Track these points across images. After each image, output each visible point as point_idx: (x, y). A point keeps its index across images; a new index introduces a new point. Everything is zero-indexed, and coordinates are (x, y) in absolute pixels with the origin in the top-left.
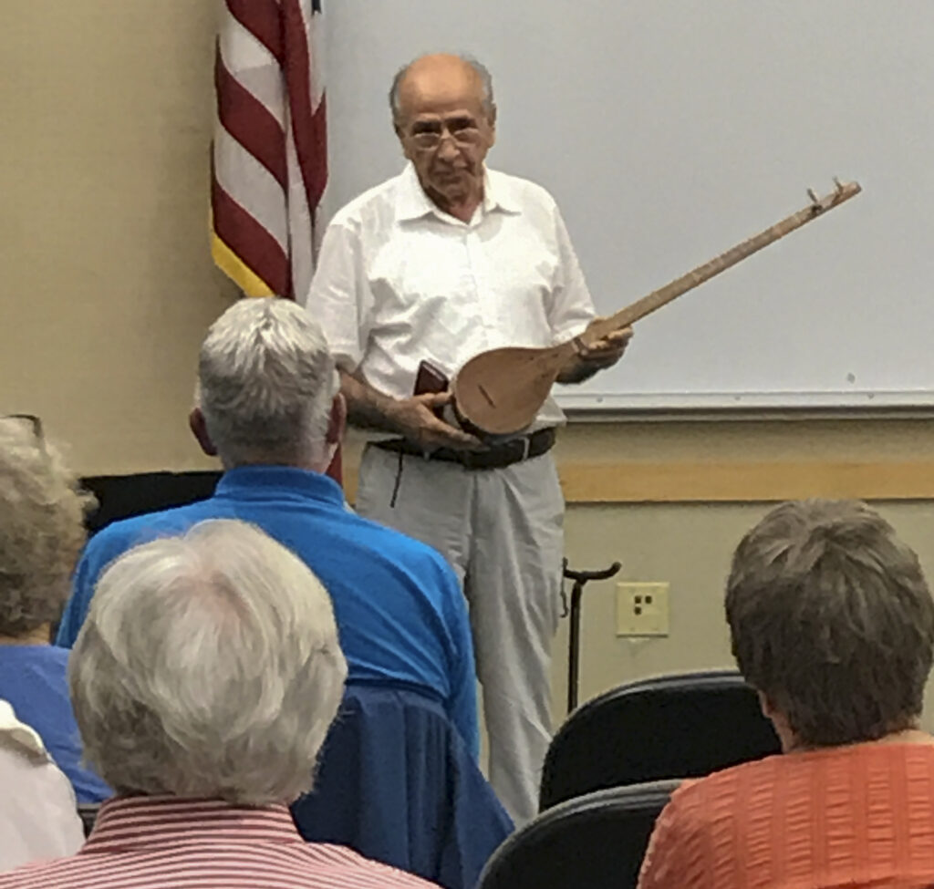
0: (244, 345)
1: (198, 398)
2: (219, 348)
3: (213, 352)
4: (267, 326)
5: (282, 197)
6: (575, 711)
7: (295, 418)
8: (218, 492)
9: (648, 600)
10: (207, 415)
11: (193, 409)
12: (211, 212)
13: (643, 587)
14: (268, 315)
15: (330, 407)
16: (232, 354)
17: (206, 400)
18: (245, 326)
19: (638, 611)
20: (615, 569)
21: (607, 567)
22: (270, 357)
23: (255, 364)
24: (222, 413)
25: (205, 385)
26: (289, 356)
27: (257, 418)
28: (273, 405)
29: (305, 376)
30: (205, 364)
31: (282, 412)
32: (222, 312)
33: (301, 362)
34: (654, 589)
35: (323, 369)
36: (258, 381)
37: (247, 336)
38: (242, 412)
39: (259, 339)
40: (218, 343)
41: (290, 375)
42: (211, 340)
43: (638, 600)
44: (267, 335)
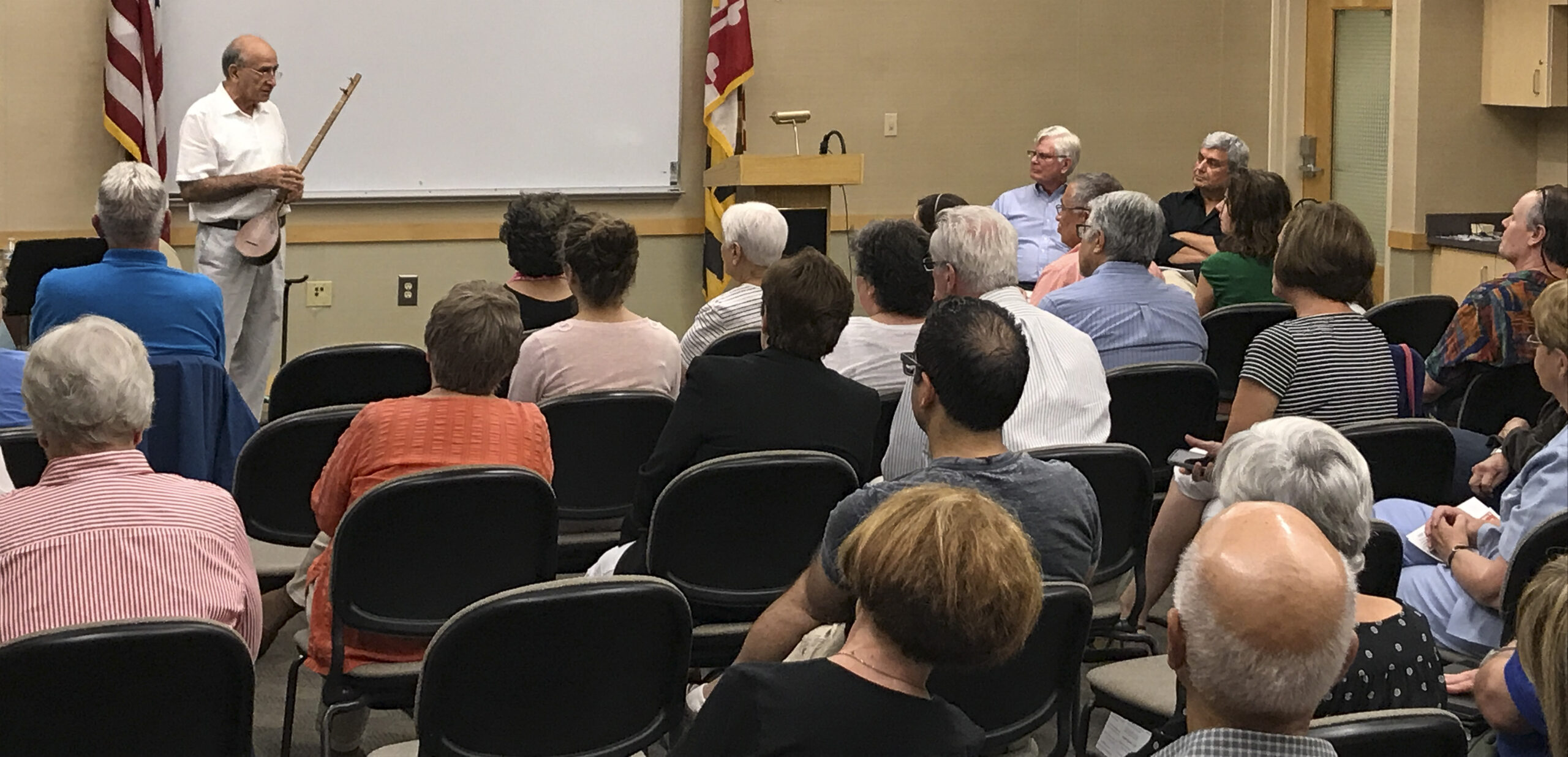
0: (123, 186)
1: (97, 209)
2: (110, 186)
3: (106, 188)
4: (135, 176)
5: (140, 98)
6: (284, 366)
7: (148, 221)
8: (104, 260)
9: (322, 289)
10: (102, 218)
11: (93, 215)
12: (104, 105)
13: (319, 283)
14: (135, 171)
15: (164, 216)
16: (117, 189)
17: (100, 210)
18: (124, 176)
19: (317, 295)
20: (306, 278)
21: (302, 277)
22: (137, 192)
23: (129, 195)
24: (111, 218)
25: (102, 203)
26: (146, 191)
27: (129, 221)
28: (137, 215)
29: (153, 201)
30: (102, 194)
31: (141, 218)
32: (110, 168)
33: (152, 194)
34: (324, 284)
35: (162, 198)
36: (130, 202)
37: (125, 182)
38: (122, 218)
39: (131, 183)
40: (109, 184)
41: (146, 201)
42: (106, 182)
43: (317, 289)
44: (135, 181)
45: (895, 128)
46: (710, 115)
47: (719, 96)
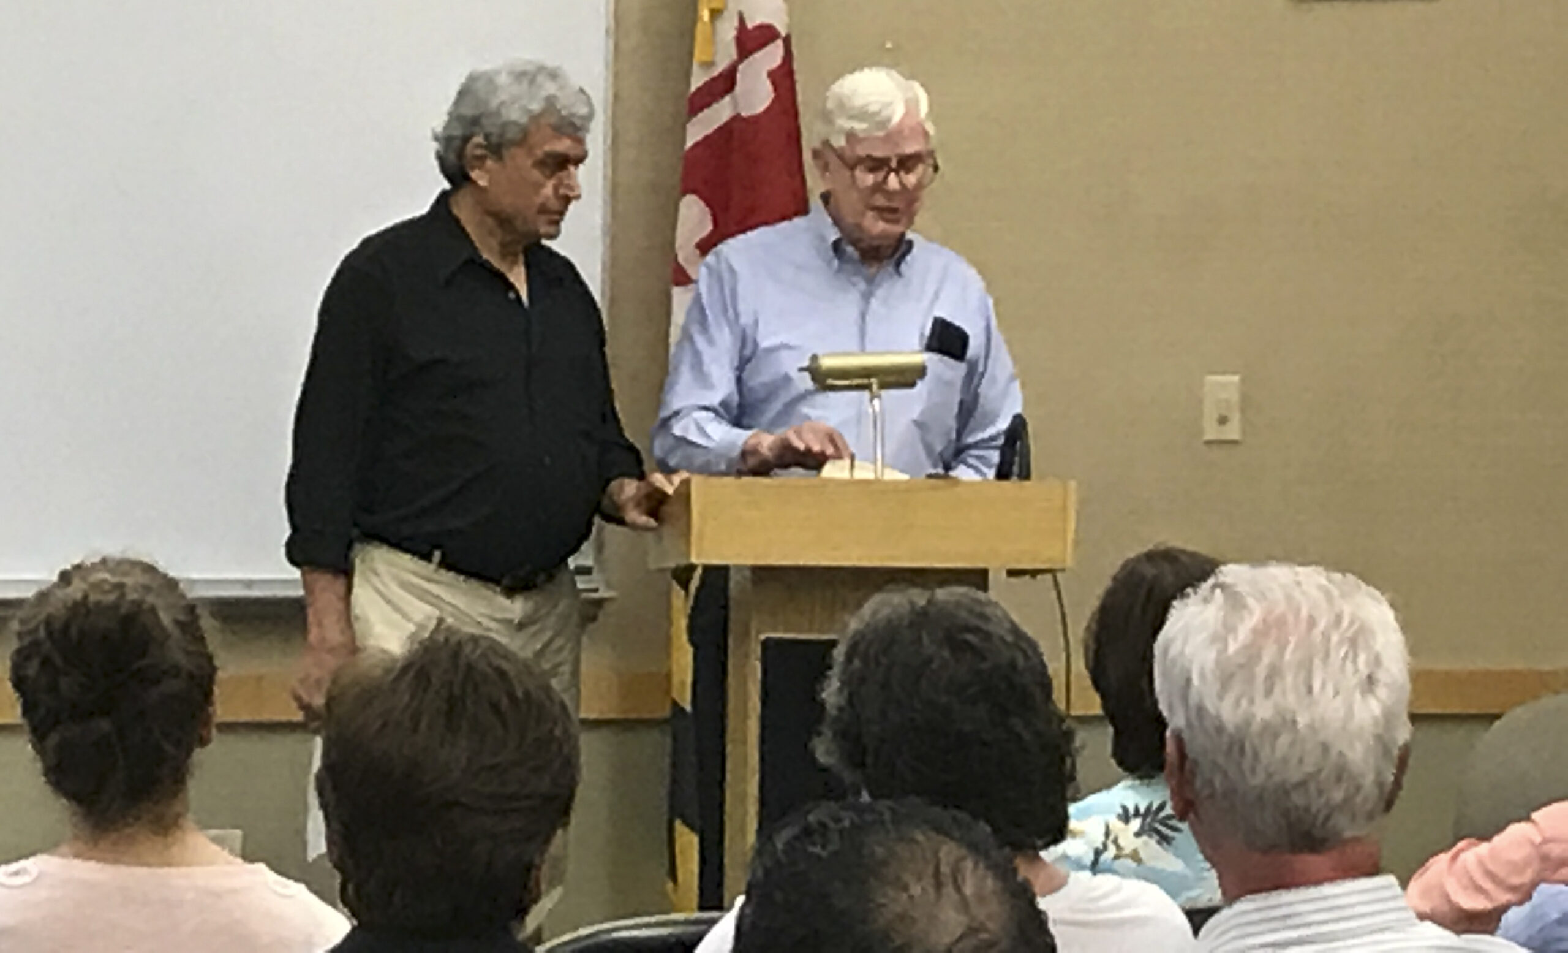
45: (1235, 420)
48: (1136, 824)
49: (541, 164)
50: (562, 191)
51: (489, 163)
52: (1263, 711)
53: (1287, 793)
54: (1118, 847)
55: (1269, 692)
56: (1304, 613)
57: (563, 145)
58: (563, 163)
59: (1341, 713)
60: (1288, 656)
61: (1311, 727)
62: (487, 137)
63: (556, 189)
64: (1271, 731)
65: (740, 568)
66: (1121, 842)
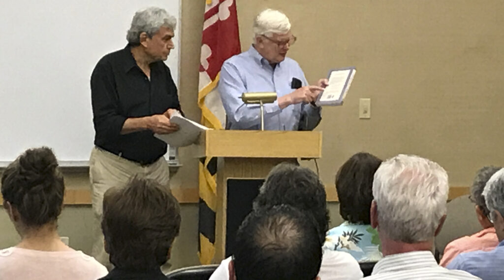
45: (369, 112)
46: (203, 100)
47: (211, 82)
48: (348, 237)
49: (163, 39)
50: (169, 47)
51: (148, 40)
52: (400, 198)
53: (403, 224)
54: (343, 245)
55: (403, 193)
56: (418, 171)
57: (169, 33)
58: (169, 38)
59: (423, 202)
60: (410, 182)
61: (414, 205)
62: (147, 32)
63: (167, 46)
64: (401, 205)
65: (220, 157)
66: (343, 243)
